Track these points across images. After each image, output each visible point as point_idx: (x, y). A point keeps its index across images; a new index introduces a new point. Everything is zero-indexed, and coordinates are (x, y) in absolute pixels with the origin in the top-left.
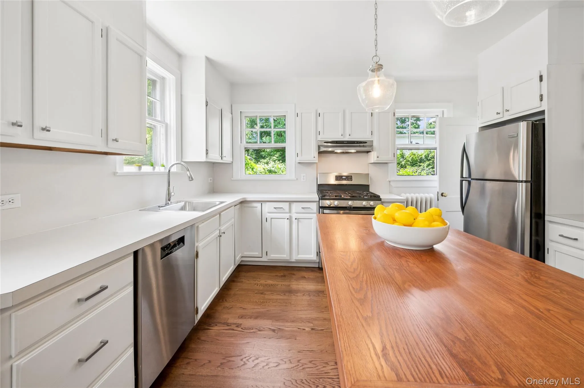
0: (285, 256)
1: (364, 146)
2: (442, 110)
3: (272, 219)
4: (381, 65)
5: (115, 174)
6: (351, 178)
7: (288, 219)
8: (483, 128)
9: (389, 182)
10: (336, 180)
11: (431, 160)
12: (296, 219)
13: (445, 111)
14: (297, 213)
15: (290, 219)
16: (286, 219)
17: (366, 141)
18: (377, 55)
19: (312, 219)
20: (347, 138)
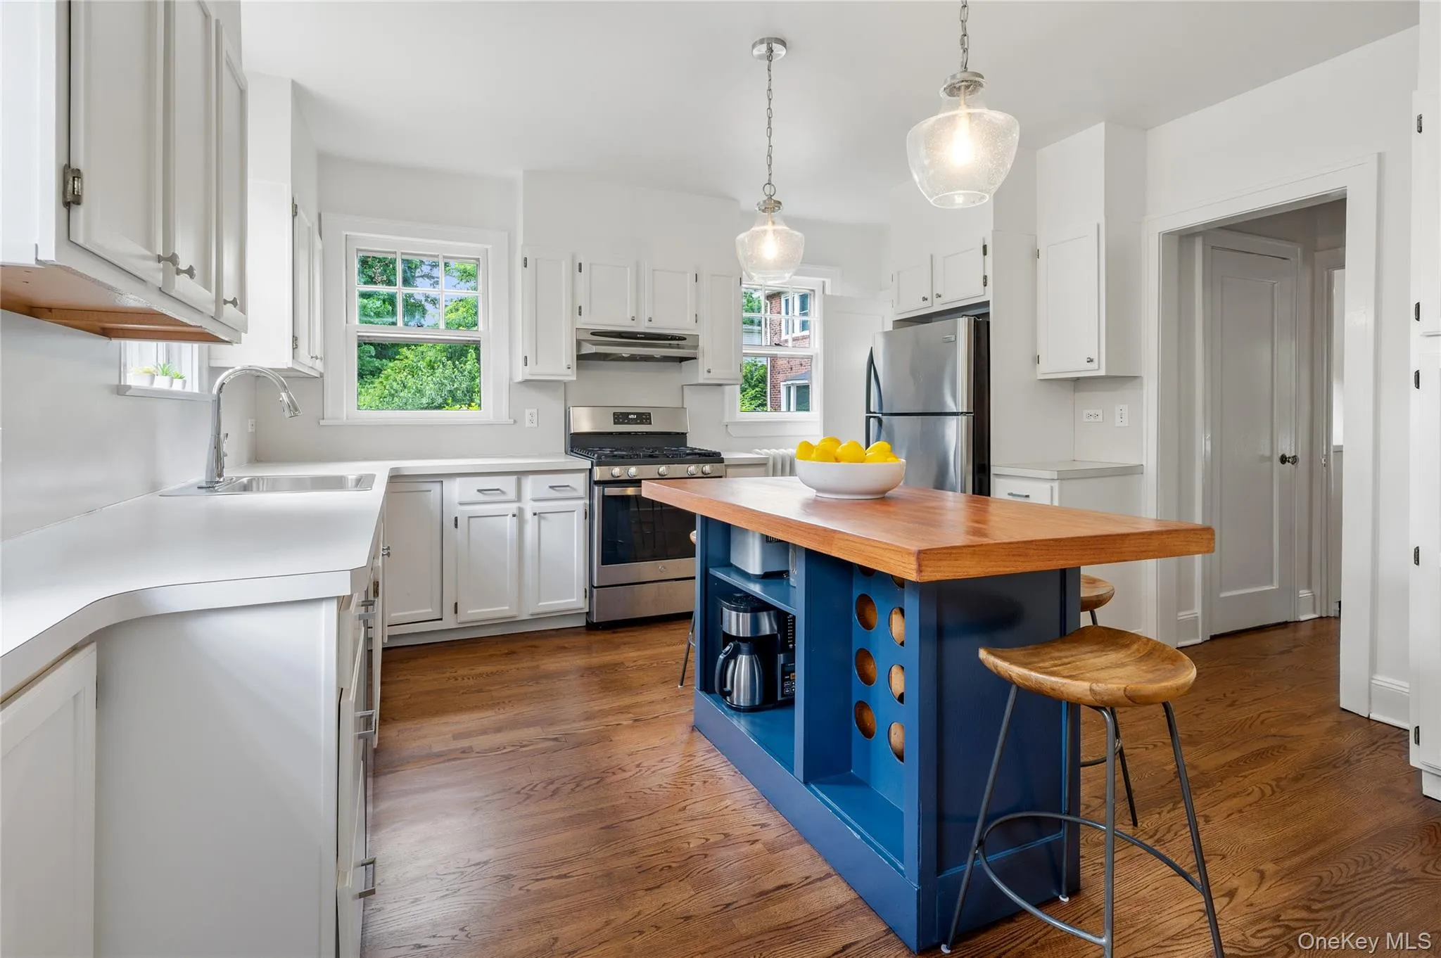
0: (507, 608)
1: (678, 347)
2: (823, 279)
3: (471, 519)
4: (780, 203)
5: (121, 390)
6: (648, 419)
7: (514, 516)
8: (902, 322)
9: (725, 427)
10: (615, 423)
11: (757, 386)
12: (535, 514)
13: (828, 281)
14: (535, 500)
15: (519, 516)
16: (510, 515)
17: (684, 336)
18: (772, 183)
19: (574, 511)
20: (642, 327)
